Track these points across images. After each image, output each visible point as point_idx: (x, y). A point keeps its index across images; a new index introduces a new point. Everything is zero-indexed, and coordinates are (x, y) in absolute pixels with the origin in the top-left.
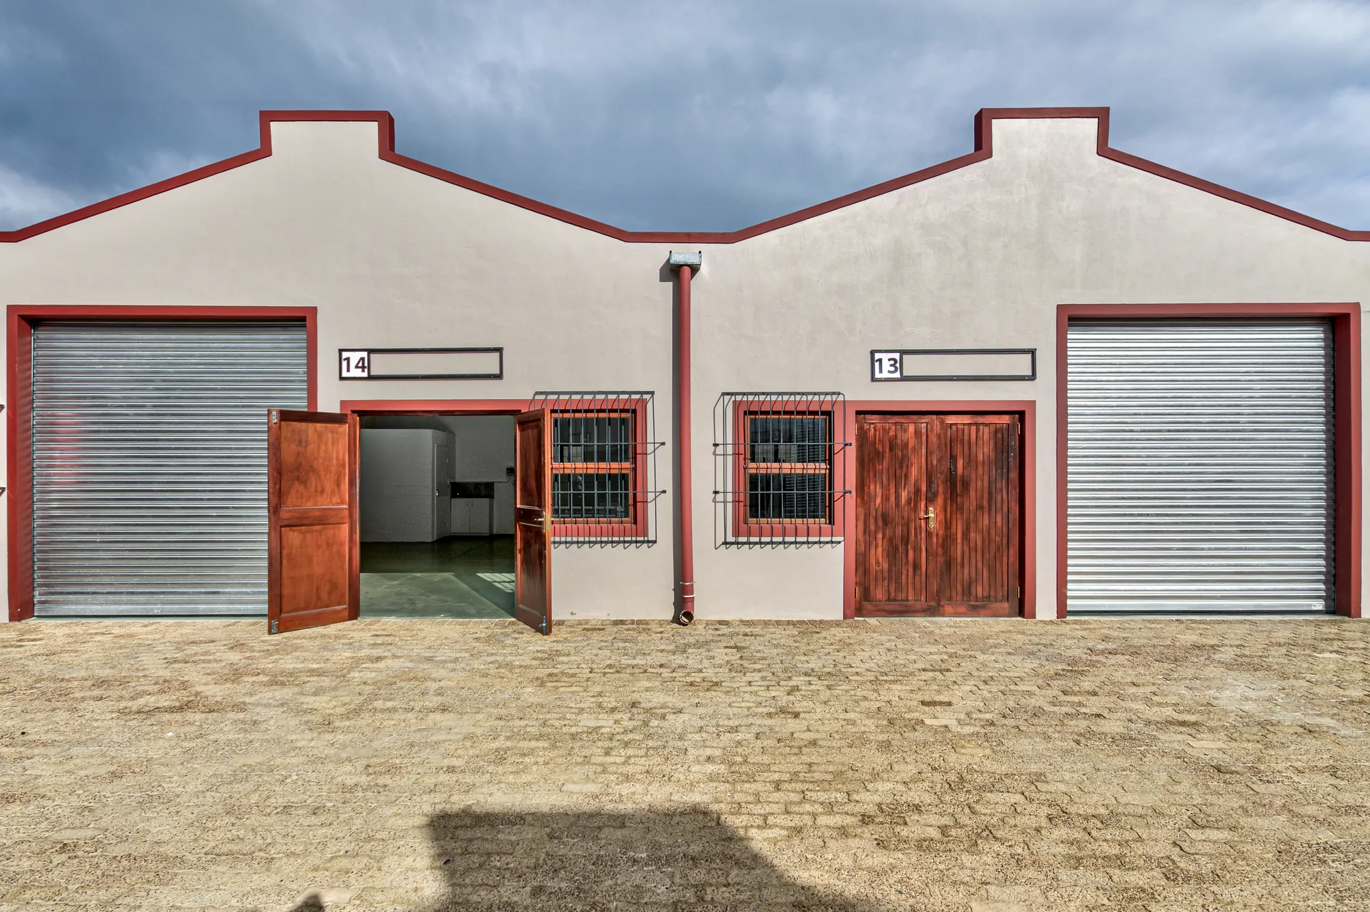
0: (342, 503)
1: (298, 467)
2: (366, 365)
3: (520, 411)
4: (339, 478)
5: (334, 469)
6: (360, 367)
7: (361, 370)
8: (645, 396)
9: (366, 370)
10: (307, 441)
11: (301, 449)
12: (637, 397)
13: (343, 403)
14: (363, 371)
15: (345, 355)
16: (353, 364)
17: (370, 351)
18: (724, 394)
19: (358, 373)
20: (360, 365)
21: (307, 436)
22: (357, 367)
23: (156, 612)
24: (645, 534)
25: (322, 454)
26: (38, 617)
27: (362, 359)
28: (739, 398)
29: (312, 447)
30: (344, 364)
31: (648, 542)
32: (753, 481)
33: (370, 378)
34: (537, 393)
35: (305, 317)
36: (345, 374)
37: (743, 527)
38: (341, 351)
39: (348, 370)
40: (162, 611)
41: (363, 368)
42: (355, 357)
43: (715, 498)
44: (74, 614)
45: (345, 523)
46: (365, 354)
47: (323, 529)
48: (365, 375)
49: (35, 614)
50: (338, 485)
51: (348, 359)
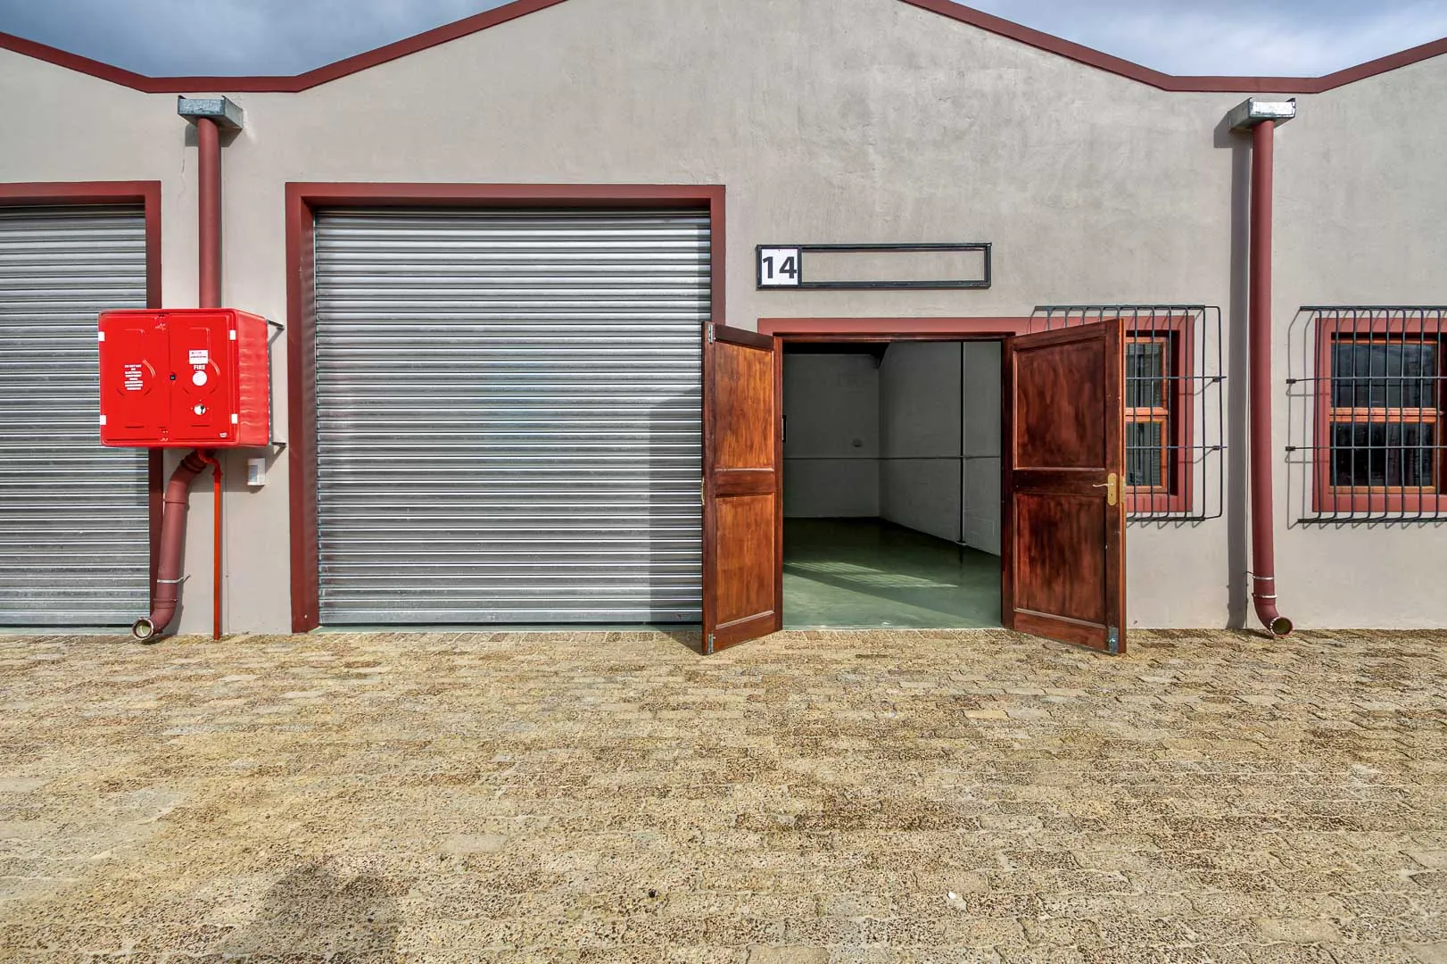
0: (767, 465)
1: (731, 410)
2: (796, 267)
3: (1013, 333)
4: (765, 428)
5: (761, 415)
6: (786, 272)
7: (788, 275)
8: (1191, 313)
9: (796, 275)
10: (738, 373)
11: (734, 385)
12: (1180, 313)
13: (761, 322)
14: (792, 277)
15: (766, 253)
16: (777, 267)
17: (803, 249)
18: (1302, 309)
19: (785, 279)
20: (787, 268)
21: (738, 365)
22: (782, 270)
23: (488, 620)
24: (1188, 507)
25: (751, 393)
26: (323, 625)
27: (790, 259)
28: (1325, 314)
29: (742, 382)
30: (765, 266)
31: (1193, 519)
32: (1342, 433)
33: (801, 286)
34: (1037, 309)
35: (708, 200)
36: (766, 281)
37: (1328, 498)
38: (759, 249)
39: (770, 275)
40: (497, 618)
41: (791, 272)
42: (779, 257)
43: (1288, 456)
44: (375, 621)
45: (771, 493)
46: (793, 253)
47: (753, 501)
48: (794, 281)
49: (321, 622)
50: (765, 439)
51: (770, 260)
